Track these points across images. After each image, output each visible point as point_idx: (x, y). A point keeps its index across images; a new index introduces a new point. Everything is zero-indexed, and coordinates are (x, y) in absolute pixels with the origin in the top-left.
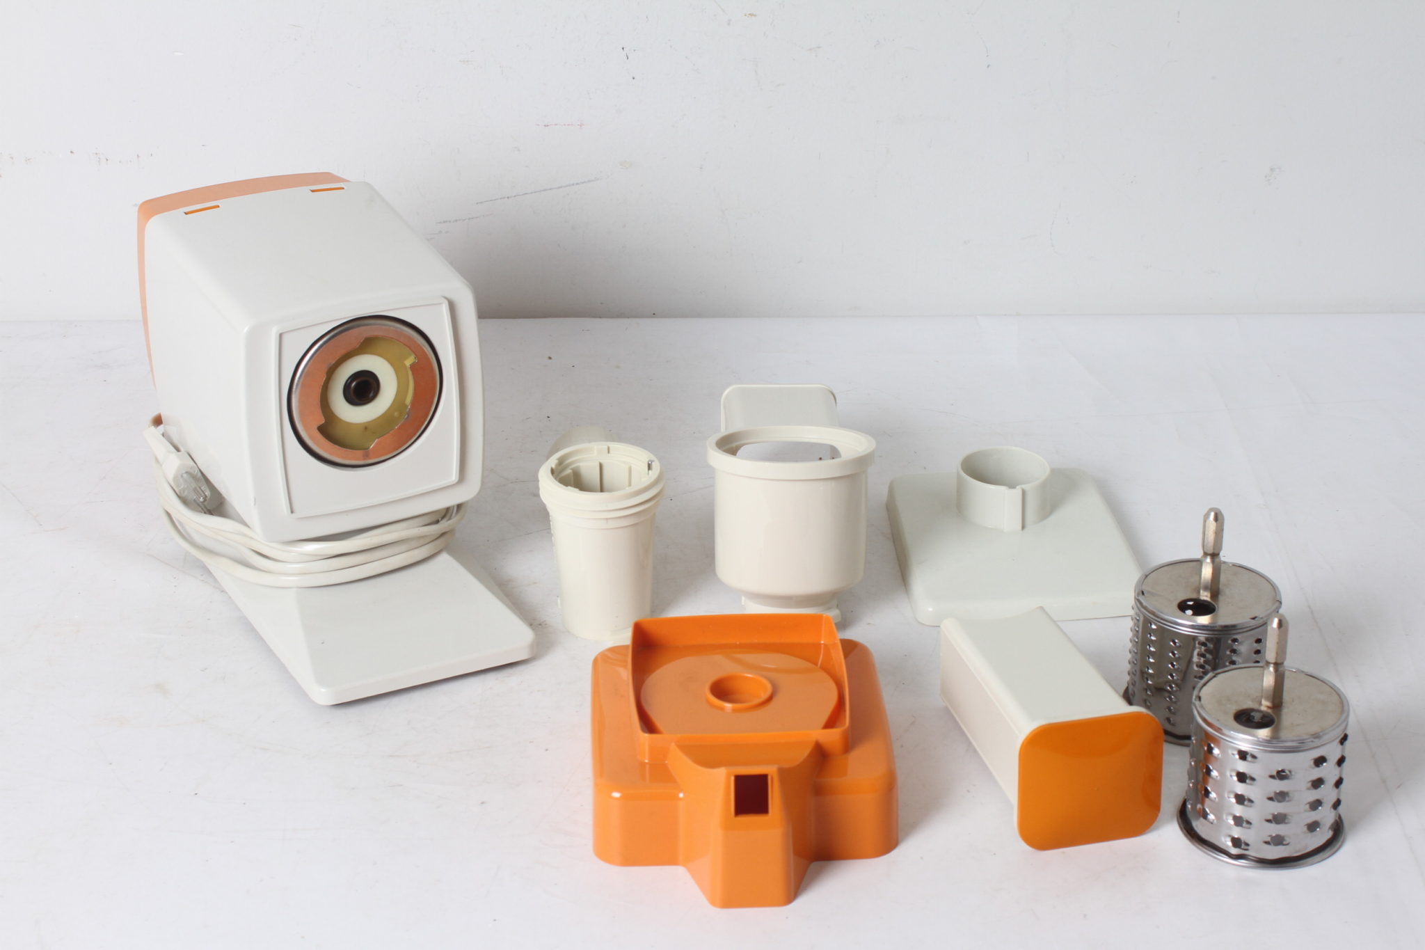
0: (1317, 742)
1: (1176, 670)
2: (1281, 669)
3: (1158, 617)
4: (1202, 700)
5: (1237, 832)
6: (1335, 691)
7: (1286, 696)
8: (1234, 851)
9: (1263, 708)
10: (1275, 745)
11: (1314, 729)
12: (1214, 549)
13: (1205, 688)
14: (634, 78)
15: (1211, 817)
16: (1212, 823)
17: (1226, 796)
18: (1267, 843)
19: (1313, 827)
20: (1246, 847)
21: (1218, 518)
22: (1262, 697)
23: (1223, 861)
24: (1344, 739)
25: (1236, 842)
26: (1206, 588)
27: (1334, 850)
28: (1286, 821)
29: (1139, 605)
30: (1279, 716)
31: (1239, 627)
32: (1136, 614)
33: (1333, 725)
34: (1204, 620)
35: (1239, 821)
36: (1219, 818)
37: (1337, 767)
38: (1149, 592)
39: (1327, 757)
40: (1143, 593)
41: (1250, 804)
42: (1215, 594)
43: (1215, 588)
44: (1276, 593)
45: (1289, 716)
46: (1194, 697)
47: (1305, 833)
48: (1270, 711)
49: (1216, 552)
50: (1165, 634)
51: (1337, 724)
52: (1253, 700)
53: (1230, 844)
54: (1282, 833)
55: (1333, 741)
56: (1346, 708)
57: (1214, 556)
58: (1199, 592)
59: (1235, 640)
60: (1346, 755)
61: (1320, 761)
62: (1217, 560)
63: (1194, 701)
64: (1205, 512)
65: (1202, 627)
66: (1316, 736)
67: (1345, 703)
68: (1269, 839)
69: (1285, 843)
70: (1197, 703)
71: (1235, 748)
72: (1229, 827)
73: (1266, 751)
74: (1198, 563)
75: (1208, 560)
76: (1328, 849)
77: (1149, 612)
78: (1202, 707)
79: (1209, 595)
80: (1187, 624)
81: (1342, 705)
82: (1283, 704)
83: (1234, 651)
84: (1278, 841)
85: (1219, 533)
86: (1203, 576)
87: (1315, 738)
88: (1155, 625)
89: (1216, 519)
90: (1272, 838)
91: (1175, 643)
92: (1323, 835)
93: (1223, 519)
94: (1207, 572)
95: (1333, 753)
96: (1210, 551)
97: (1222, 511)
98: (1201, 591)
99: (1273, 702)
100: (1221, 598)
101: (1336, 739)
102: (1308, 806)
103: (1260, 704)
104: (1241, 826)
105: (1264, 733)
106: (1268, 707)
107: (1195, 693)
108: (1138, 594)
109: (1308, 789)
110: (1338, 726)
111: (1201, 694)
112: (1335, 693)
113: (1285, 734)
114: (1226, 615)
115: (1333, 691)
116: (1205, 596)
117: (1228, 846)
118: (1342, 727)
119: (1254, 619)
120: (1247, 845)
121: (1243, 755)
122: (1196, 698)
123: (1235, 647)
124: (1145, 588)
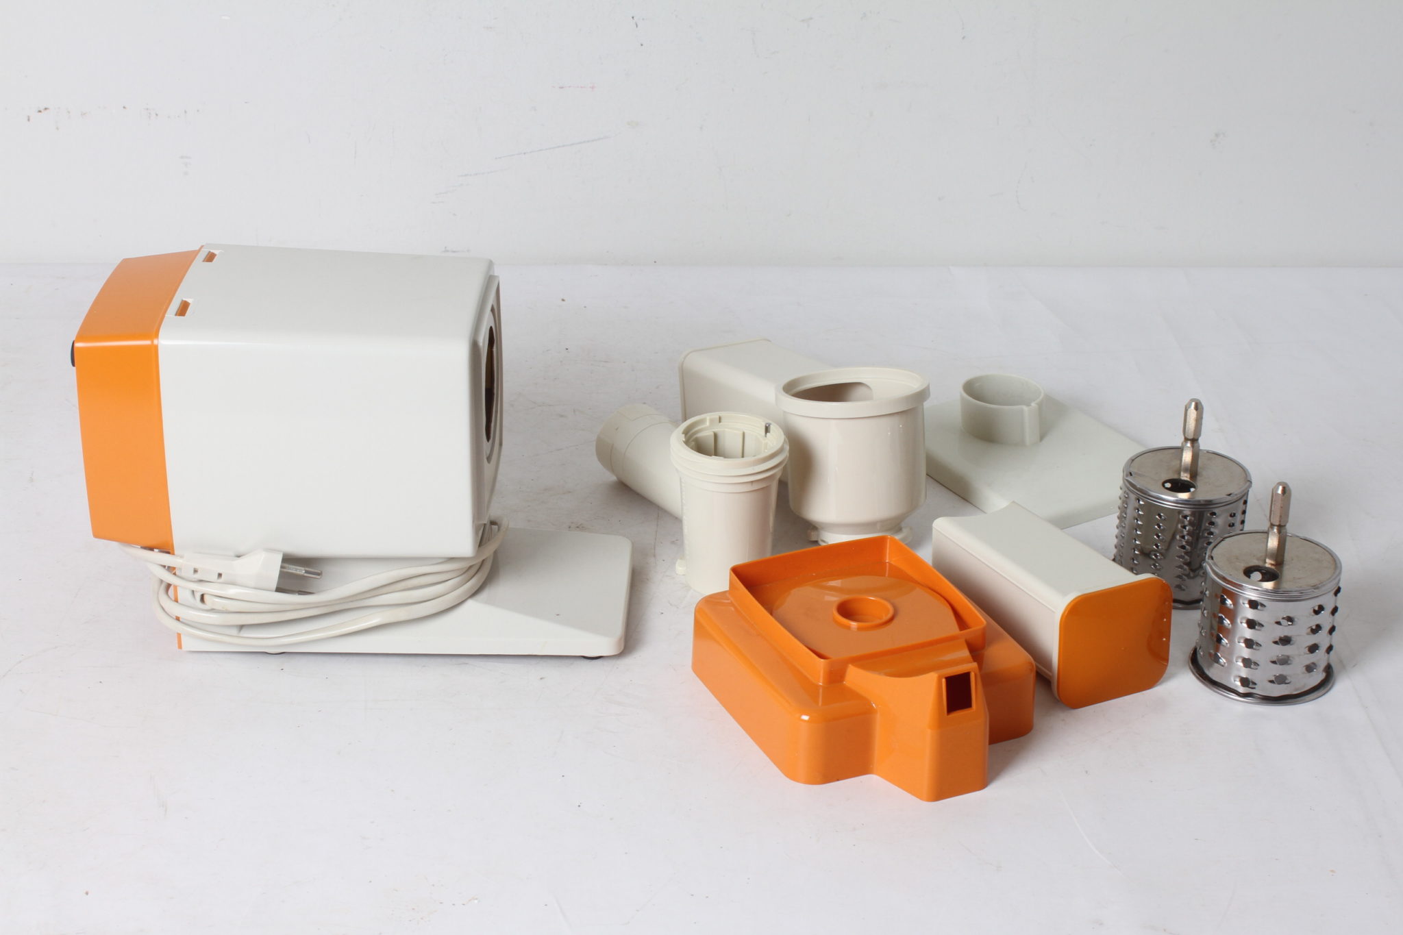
0: (1317, 592)
1: (1161, 541)
2: (1283, 531)
3: (1145, 494)
4: (1214, 559)
5: (1244, 673)
6: (1327, 551)
7: (1287, 556)
8: (1242, 690)
9: (1267, 565)
10: (1279, 595)
11: (1313, 582)
12: (1194, 435)
13: (1215, 550)
14: (642, 45)
15: (1223, 661)
16: (1223, 666)
17: (1236, 640)
18: (1271, 682)
19: (1310, 668)
20: (1254, 686)
21: (1198, 407)
22: (1266, 556)
23: (1230, 698)
24: (1338, 591)
25: (1245, 682)
26: (1186, 470)
27: (1327, 689)
28: (1289, 662)
29: (1128, 485)
30: (1281, 572)
31: (1214, 502)
32: (1125, 492)
33: (1330, 578)
34: (1184, 496)
35: (1247, 663)
36: (1229, 661)
37: (1331, 616)
38: (1136, 473)
39: (1324, 606)
40: (1131, 474)
41: (1257, 648)
42: (1194, 475)
43: (1194, 470)
44: (1246, 474)
45: (1288, 573)
46: (1207, 557)
47: (1303, 673)
48: (1273, 567)
49: (1196, 438)
50: (1151, 510)
51: (1334, 577)
52: (1258, 559)
53: (1238, 683)
54: (1284, 673)
55: (1329, 592)
56: (1339, 565)
57: (1194, 441)
58: (1179, 474)
59: (1214, 514)
60: (1338, 605)
61: (1319, 610)
62: (1196, 445)
63: (1207, 560)
64: (1187, 402)
65: (1184, 502)
66: (1316, 587)
67: (1338, 562)
68: (1273, 678)
69: (1287, 681)
70: (1210, 561)
71: (1246, 598)
72: (1238, 670)
73: (1273, 600)
74: (1180, 450)
75: (1189, 445)
76: (1322, 688)
77: (1137, 490)
78: (1215, 564)
79: (1189, 476)
80: (1170, 499)
81: (1335, 563)
82: (1285, 562)
83: (1212, 523)
84: (1281, 680)
85: (1199, 420)
86: (1183, 459)
87: (1315, 589)
88: (1143, 501)
89: (1196, 408)
90: (1277, 677)
91: (1160, 516)
92: (1318, 676)
93: (1203, 408)
94: (1187, 457)
95: (1328, 601)
96: (1191, 437)
97: (1201, 401)
98: (1182, 473)
99: (1276, 560)
100: (1198, 478)
101: (1332, 590)
102: (1307, 649)
103: (1265, 562)
104: (1250, 667)
105: (1269, 585)
106: (1272, 565)
107: (1208, 553)
108: (1127, 476)
109: (1308, 634)
110: (1334, 579)
111: (1213, 555)
112: (1327, 553)
113: (1286, 585)
114: (1203, 492)
115: (1325, 552)
116: (1185, 477)
117: (1237, 686)
118: (1336, 581)
119: (1229, 495)
120: (1255, 684)
121: (1253, 604)
122: (1209, 557)
123: (1213, 520)
124: (1132, 470)
